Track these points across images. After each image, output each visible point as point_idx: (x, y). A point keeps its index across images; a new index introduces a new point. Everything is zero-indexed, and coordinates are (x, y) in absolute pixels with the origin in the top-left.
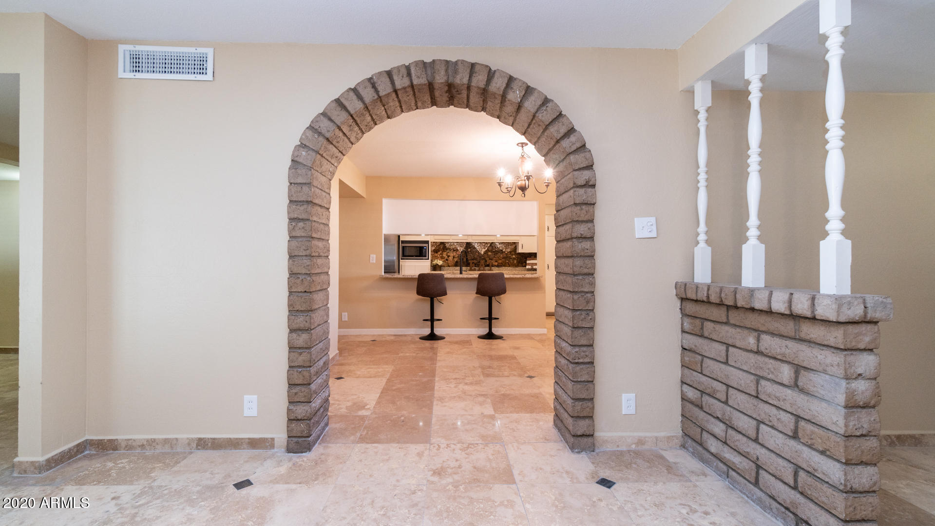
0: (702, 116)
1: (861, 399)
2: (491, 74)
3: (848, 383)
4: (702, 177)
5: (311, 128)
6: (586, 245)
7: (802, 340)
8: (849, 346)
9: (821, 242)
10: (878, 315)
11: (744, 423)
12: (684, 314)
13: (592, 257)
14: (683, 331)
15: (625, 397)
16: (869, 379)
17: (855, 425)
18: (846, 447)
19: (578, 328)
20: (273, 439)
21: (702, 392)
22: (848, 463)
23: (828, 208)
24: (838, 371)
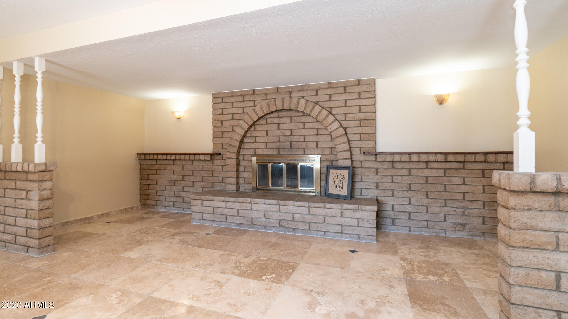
1: (45, 197)
3: (40, 192)
7: (28, 181)
8: (40, 180)
9: (35, 145)
10: (51, 169)
16: (49, 190)
17: (43, 206)
18: (39, 213)
22: (40, 219)
23: (37, 132)
24: (37, 189)
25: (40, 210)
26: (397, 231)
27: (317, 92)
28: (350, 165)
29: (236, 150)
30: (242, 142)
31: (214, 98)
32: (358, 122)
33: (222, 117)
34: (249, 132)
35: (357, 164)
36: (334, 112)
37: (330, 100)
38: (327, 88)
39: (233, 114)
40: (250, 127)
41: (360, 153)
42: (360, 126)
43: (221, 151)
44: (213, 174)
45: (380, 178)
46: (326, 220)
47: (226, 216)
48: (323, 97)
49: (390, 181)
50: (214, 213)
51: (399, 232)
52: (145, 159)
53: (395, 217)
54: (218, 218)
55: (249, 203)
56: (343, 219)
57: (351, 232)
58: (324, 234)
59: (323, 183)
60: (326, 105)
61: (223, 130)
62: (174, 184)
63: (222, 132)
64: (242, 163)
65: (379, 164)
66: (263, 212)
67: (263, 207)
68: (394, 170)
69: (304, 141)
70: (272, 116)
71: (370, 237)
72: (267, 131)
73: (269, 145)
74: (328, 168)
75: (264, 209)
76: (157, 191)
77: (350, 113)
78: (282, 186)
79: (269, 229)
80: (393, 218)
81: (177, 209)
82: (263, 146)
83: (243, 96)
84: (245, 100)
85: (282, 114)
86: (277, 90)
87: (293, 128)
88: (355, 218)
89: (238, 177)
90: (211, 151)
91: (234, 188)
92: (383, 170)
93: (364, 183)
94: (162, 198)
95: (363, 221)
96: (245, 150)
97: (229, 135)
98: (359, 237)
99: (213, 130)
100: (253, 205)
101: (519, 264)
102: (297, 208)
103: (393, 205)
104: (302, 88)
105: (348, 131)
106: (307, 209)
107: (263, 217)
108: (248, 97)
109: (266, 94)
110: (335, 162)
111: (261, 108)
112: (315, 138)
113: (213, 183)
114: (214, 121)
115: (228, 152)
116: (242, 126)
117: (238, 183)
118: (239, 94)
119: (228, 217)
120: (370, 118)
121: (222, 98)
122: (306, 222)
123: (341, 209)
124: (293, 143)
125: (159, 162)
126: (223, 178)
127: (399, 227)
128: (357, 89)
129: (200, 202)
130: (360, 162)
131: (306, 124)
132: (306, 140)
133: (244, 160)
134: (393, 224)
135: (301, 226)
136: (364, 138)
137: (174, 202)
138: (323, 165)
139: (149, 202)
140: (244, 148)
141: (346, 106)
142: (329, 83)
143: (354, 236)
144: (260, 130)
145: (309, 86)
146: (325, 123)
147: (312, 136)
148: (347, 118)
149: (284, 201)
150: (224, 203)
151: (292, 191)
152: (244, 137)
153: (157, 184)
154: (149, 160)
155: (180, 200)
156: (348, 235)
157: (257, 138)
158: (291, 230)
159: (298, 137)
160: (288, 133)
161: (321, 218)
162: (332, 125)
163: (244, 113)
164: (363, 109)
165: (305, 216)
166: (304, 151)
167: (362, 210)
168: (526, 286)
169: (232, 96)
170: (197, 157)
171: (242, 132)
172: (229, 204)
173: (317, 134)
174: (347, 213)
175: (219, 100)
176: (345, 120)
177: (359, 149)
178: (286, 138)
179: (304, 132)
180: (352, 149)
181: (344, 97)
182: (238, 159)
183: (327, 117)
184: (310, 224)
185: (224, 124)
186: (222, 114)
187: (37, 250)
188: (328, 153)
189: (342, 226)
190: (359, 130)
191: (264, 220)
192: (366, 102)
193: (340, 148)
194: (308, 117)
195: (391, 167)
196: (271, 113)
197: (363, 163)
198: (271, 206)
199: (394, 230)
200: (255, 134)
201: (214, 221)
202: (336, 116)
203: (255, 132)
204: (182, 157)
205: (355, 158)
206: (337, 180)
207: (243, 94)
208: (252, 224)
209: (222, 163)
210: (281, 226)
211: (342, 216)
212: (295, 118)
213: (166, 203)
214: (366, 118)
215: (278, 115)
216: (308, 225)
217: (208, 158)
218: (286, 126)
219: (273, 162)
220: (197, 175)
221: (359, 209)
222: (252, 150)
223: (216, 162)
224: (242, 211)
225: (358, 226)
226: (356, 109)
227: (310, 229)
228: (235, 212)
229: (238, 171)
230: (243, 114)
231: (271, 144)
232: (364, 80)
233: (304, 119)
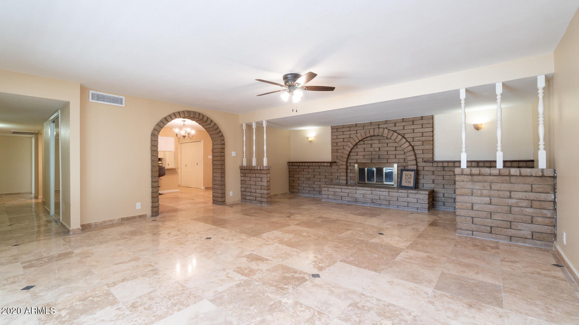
0: (244, 131)
1: (268, 181)
2: (203, 116)
3: (267, 179)
4: (244, 144)
5: (157, 124)
6: (223, 158)
7: (262, 174)
8: (267, 173)
11: (253, 191)
12: (241, 173)
13: (224, 160)
14: (241, 177)
15: (230, 192)
16: (269, 177)
17: (267, 184)
19: (222, 177)
20: (146, 215)
21: (245, 188)
22: (267, 190)
23: (264, 153)
24: (266, 177)
25: (267, 186)
26: (446, 210)
27: (395, 124)
28: (416, 169)
29: (346, 160)
30: (349, 155)
31: (332, 129)
32: (422, 142)
33: (337, 141)
34: (353, 149)
35: (420, 168)
36: (406, 136)
37: (404, 129)
38: (402, 122)
39: (343, 139)
40: (354, 146)
41: (423, 162)
42: (423, 145)
43: (336, 160)
44: (331, 174)
45: (435, 177)
46: (399, 199)
47: (342, 196)
48: (399, 128)
49: (442, 179)
50: (334, 195)
51: (447, 210)
52: (292, 166)
53: (445, 201)
54: (337, 198)
55: (354, 189)
56: (408, 199)
57: (413, 206)
58: (398, 207)
59: (399, 179)
60: (401, 132)
61: (338, 148)
62: (309, 180)
63: (337, 149)
64: (349, 168)
65: (435, 168)
66: (363, 195)
67: (363, 192)
68: (444, 172)
69: (387, 154)
70: (367, 139)
71: (424, 209)
72: (364, 148)
73: (366, 157)
74: (402, 171)
75: (363, 193)
76: (299, 184)
77: (416, 137)
78: (374, 181)
79: (366, 204)
80: (443, 202)
81: (310, 194)
82: (362, 157)
83: (350, 127)
84: (351, 130)
85: (373, 138)
86: (371, 123)
87: (380, 147)
88: (416, 198)
89: (347, 176)
90: (330, 161)
91: (345, 182)
92: (437, 172)
93: (425, 180)
94: (302, 188)
95: (420, 199)
96: (351, 160)
97: (341, 151)
98: (417, 209)
99: (332, 148)
100: (357, 191)
101: (459, 201)
102: (382, 192)
103: (444, 193)
104: (386, 122)
105: (415, 148)
106: (388, 193)
107: (363, 197)
108: (352, 128)
109: (364, 126)
110: (407, 167)
111: (361, 134)
112: (394, 153)
113: (332, 179)
114: (332, 142)
115: (341, 161)
116: (349, 146)
117: (347, 180)
118: (347, 126)
119: (343, 197)
120: (429, 140)
121: (337, 129)
122: (387, 200)
123: (407, 193)
124: (380, 156)
125: (300, 167)
126: (338, 176)
127: (447, 207)
128: (421, 122)
129: (327, 189)
130: (422, 167)
131: (389, 144)
132: (388, 154)
133: (350, 166)
134: (444, 205)
135: (384, 202)
136: (425, 152)
137: (309, 190)
138: (399, 169)
139: (294, 190)
140: (350, 159)
141: (413, 132)
142: (403, 119)
143: (415, 208)
144: (360, 148)
145: (391, 121)
146: (400, 143)
147: (392, 151)
148: (414, 140)
149: (375, 188)
150: (340, 189)
151: (380, 184)
152: (350, 152)
153: (299, 180)
154: (295, 166)
155: (312, 189)
156: (411, 208)
157: (358, 153)
158: (379, 204)
159: (384, 152)
160: (377, 150)
161: (396, 198)
162: (404, 145)
163: (350, 137)
164: (425, 134)
165: (386, 197)
166: (387, 160)
167: (419, 194)
168: (462, 209)
169: (343, 128)
170: (323, 164)
171: (349, 149)
172: (343, 190)
173: (396, 150)
174: (410, 195)
175: (335, 130)
176: (413, 141)
177: (422, 159)
178: (376, 152)
179: (387, 149)
180: (417, 159)
181: (412, 127)
182: (347, 165)
183: (401, 139)
184: (389, 201)
185: (338, 145)
186: (337, 139)
187: (266, 203)
188: (403, 162)
189: (408, 202)
190: (422, 147)
191: (363, 199)
192: (427, 130)
193: (409, 158)
194: (390, 140)
195: (443, 170)
196: (367, 137)
197: (424, 168)
198: (367, 191)
199: (445, 209)
200: (357, 150)
201: (335, 199)
202: (407, 139)
203: (357, 149)
204: (314, 164)
205: (419, 164)
206: (407, 178)
207: (350, 126)
208: (356, 201)
209: (337, 167)
210: (372, 202)
211: (408, 197)
212: (382, 140)
213: (304, 191)
214: (427, 140)
215: (371, 139)
216: (388, 202)
217: (329, 164)
218: (376, 145)
219: (368, 167)
220: (322, 174)
221: (417, 193)
222: (355, 160)
223: (333, 167)
224: (351, 194)
225: (417, 202)
226: (420, 135)
227: (389, 204)
228: (346, 194)
229: (347, 172)
230: (350, 139)
231: (367, 156)
232: (425, 116)
233: (387, 141)
